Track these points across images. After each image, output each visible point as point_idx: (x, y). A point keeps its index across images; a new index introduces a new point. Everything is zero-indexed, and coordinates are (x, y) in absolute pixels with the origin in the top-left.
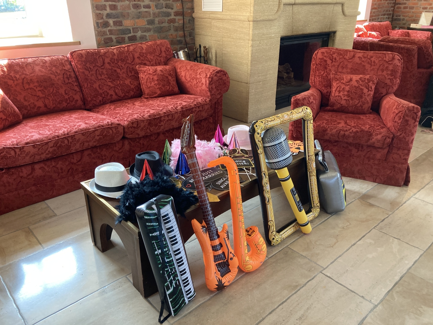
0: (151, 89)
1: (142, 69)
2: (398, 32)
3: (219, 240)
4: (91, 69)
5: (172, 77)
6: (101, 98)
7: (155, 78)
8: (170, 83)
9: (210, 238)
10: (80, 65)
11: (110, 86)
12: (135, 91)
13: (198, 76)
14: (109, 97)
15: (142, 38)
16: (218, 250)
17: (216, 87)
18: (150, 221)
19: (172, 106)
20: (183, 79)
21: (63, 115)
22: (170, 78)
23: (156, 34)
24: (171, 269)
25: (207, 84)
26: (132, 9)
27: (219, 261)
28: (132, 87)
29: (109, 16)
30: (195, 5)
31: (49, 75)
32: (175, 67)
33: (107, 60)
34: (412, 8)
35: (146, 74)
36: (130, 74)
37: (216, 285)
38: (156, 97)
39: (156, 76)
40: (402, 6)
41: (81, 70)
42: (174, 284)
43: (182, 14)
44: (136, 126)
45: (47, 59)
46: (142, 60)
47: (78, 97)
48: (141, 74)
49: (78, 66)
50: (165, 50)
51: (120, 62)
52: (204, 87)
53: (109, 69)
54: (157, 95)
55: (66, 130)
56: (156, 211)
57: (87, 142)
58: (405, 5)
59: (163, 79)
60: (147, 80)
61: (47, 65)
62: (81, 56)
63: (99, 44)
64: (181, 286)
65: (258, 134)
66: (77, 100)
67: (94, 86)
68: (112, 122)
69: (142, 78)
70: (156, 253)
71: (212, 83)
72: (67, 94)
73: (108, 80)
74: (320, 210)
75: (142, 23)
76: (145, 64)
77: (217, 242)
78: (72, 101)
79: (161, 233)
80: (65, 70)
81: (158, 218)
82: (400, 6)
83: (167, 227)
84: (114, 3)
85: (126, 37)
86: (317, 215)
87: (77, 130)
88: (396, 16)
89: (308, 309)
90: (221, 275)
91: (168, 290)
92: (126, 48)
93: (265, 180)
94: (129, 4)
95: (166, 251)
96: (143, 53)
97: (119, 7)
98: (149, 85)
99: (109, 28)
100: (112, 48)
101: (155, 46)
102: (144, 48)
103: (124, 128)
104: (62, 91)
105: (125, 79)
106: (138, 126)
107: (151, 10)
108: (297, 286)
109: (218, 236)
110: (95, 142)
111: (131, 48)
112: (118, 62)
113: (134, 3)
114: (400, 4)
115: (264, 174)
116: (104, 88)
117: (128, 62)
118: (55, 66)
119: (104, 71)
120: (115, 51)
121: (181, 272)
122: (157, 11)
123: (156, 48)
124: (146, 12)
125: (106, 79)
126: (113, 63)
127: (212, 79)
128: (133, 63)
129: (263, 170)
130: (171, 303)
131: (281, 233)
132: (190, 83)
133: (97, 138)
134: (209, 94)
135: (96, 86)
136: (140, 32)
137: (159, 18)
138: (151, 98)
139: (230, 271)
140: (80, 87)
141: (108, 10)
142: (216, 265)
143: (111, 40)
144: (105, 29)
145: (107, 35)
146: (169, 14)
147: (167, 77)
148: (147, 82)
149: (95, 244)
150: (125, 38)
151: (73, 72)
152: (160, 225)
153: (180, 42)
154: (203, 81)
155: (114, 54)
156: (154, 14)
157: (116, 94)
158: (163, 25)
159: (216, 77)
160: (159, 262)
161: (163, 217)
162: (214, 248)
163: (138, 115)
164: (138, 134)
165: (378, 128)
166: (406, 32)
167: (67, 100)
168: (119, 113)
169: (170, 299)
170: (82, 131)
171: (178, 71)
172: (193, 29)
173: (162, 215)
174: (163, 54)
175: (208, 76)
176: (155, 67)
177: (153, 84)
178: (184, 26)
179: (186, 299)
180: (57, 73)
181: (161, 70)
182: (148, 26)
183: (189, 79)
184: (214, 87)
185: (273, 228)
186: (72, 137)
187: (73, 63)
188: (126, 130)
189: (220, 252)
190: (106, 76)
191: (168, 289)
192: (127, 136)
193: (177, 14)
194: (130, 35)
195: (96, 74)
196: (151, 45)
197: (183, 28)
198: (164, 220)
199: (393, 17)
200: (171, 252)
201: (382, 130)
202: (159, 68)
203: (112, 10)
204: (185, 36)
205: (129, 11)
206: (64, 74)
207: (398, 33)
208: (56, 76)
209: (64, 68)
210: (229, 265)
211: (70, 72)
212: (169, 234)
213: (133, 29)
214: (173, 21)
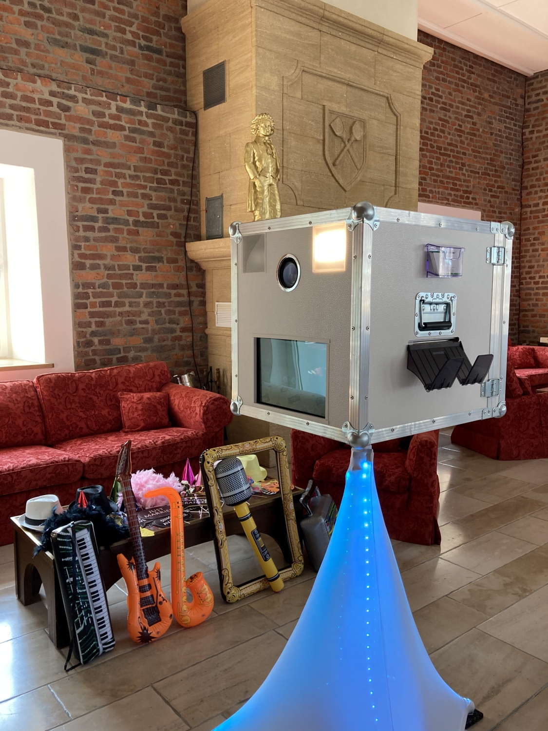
0: (133, 420)
1: (125, 396)
2: (518, 348)
3: (149, 581)
4: (59, 396)
5: (162, 407)
6: (67, 432)
7: (140, 407)
8: (158, 414)
9: (138, 577)
10: (47, 391)
11: (81, 417)
12: (113, 423)
13: (193, 405)
14: (78, 430)
15: (136, 359)
16: (145, 592)
17: (212, 418)
18: (64, 543)
19: (151, 441)
20: (176, 408)
21: (16, 450)
22: (159, 407)
23: (155, 354)
24: (84, 603)
25: (201, 414)
26: (124, 325)
27: (147, 605)
28: (111, 418)
29: (93, 334)
30: (208, 319)
31: (6, 404)
32: (169, 395)
33: (81, 386)
34: (543, 316)
35: (128, 402)
36: (110, 403)
37: (140, 633)
38: (138, 431)
39: (141, 405)
40: (530, 314)
41: (46, 398)
42: (85, 621)
43: (192, 330)
44: (99, 463)
45: (7, 384)
46: (128, 386)
47: (38, 430)
48: (123, 402)
49: (44, 392)
50: (160, 374)
51: (98, 387)
52: (198, 418)
53: (83, 396)
54: (139, 428)
55: (11, 465)
56: (71, 534)
57: (35, 480)
58: (533, 313)
59: (150, 408)
60: (129, 409)
61: (7, 391)
62: (49, 381)
63: (77, 367)
64: (94, 626)
65: (208, 463)
66: (37, 434)
67: (61, 417)
68: (70, 458)
69: (124, 407)
70: (67, 581)
71: (207, 412)
72: (25, 425)
73: (80, 410)
74: (304, 566)
75: (138, 341)
76: (131, 391)
77: (145, 582)
78: (30, 435)
79: (74, 558)
80: (27, 397)
81: (72, 541)
82: (526, 313)
83: (82, 554)
84: (101, 319)
85: (114, 358)
86: (299, 573)
87: (25, 465)
88: (523, 327)
89: (239, 662)
90: (149, 624)
91: (77, 629)
92: (108, 372)
93: (219, 518)
94: (121, 321)
95: (79, 580)
96: (130, 377)
97: (107, 324)
98: (131, 415)
99: (93, 348)
100: (91, 371)
101: (147, 370)
102: (132, 372)
103: (84, 465)
104: (19, 422)
105: (103, 408)
106: (102, 463)
107: (149, 327)
108: (237, 642)
109: (148, 576)
110: (44, 481)
111: (115, 371)
112: (96, 388)
113: (128, 318)
114: (526, 311)
115: (216, 510)
116: (73, 419)
117: (109, 387)
118: (16, 393)
119: (76, 399)
120: (93, 375)
121: (96, 609)
122: (156, 327)
123: (147, 371)
124: (143, 328)
125: (77, 409)
126: (89, 389)
127: (207, 408)
128: (115, 390)
129: (215, 505)
130: (81, 646)
131: (241, 588)
132: (184, 413)
133: (49, 476)
134: (203, 426)
135: (63, 416)
136: (133, 352)
137: (160, 335)
138: (133, 431)
139: (160, 620)
140: (43, 417)
141: (93, 328)
142: (143, 610)
143: (94, 361)
144: (87, 349)
145: (89, 355)
146: (172, 331)
147: (155, 406)
148: (128, 412)
149: (19, 598)
150: (112, 359)
151: (37, 399)
152: (74, 549)
153: (187, 364)
154: (198, 410)
155: (92, 379)
156: (153, 330)
157: (88, 427)
158: (165, 343)
159: (213, 406)
160: (70, 592)
161: (79, 541)
162: (142, 589)
163: (104, 450)
164: (102, 474)
165: (393, 467)
166: (529, 349)
167: (24, 432)
168: (83, 449)
169: (79, 640)
170: (31, 467)
171: (172, 398)
172: (206, 348)
173: (78, 539)
174: (157, 379)
175: (203, 404)
176: (142, 394)
177: (136, 414)
178: (193, 344)
179: (100, 645)
180: (16, 400)
181: (148, 398)
182: (144, 345)
183: (182, 409)
184: (210, 417)
185: (227, 579)
186: (17, 474)
187: (38, 390)
188: (86, 468)
189: (148, 594)
190: (77, 405)
191: (78, 627)
192: (87, 476)
193: (183, 330)
194: (119, 356)
195: (65, 402)
196: (141, 367)
197: (192, 346)
198: (79, 545)
199: (519, 328)
200: (85, 583)
201: (396, 471)
202: (147, 395)
203: (98, 327)
204: (194, 356)
205: (120, 328)
206: (25, 402)
207: (519, 350)
208: (15, 404)
209: (26, 395)
210: (159, 612)
211: (33, 399)
212: (84, 562)
213: (124, 348)
214: (179, 338)
